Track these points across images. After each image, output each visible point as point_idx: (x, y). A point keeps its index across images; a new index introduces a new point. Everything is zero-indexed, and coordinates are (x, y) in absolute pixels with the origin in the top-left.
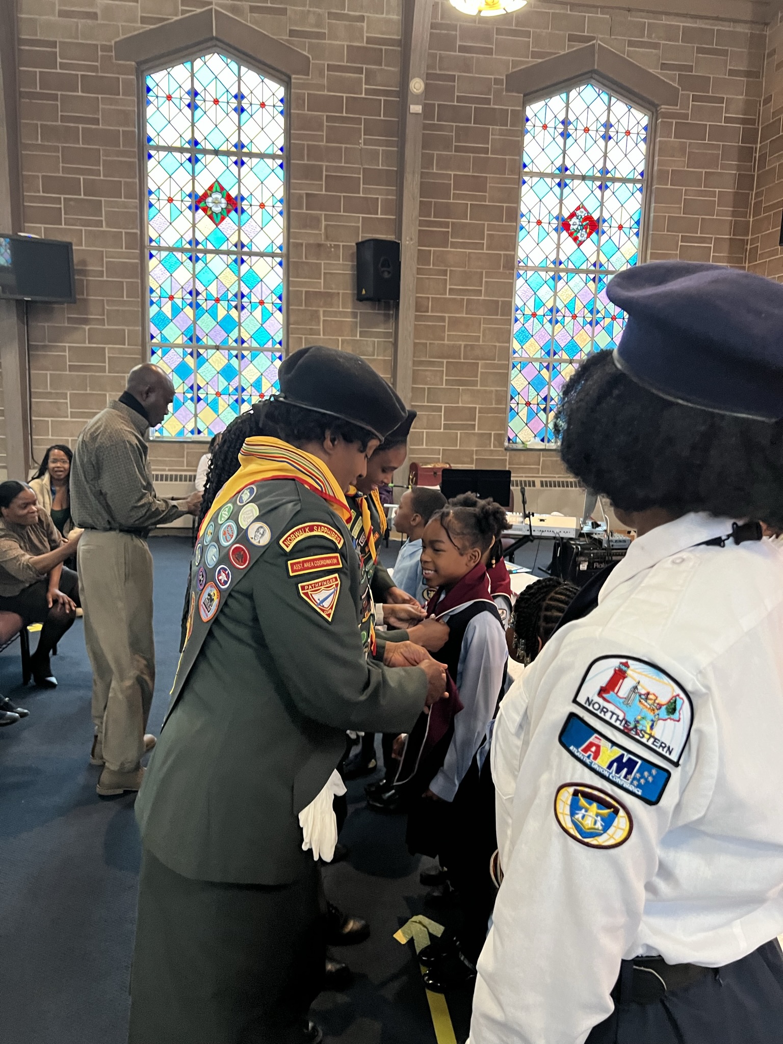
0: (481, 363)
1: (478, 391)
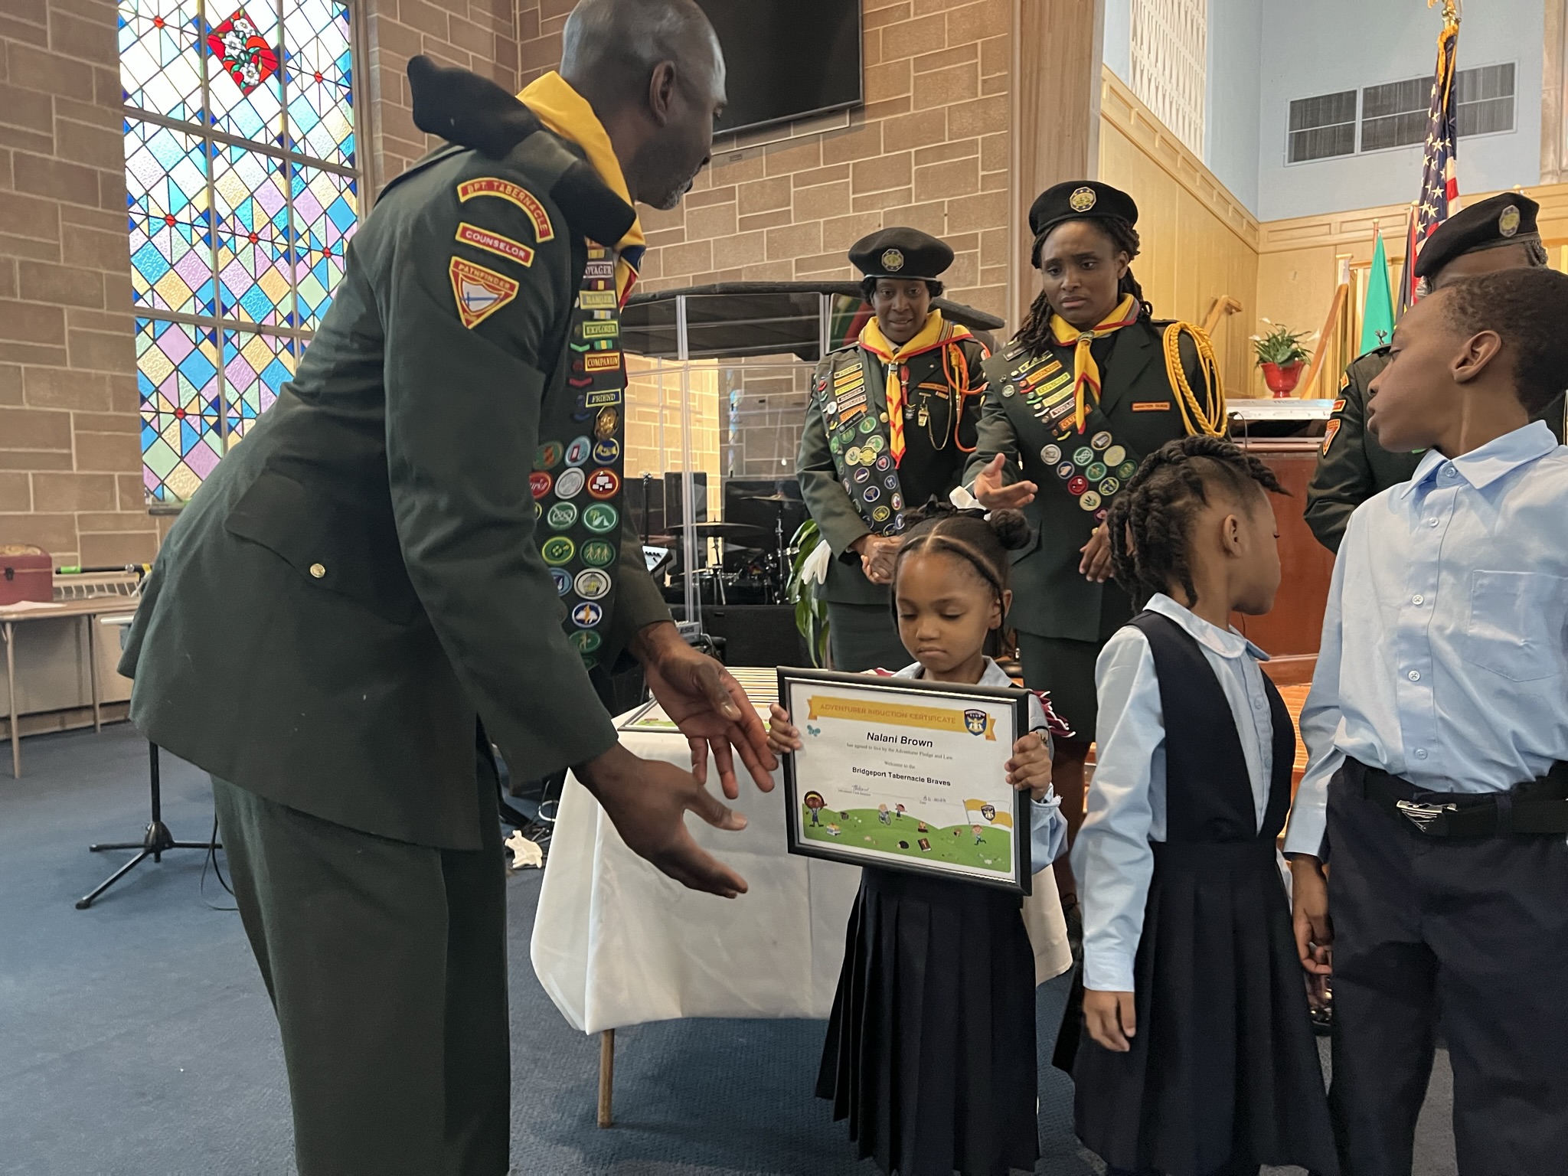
0: (67, 310)
1: (69, 376)
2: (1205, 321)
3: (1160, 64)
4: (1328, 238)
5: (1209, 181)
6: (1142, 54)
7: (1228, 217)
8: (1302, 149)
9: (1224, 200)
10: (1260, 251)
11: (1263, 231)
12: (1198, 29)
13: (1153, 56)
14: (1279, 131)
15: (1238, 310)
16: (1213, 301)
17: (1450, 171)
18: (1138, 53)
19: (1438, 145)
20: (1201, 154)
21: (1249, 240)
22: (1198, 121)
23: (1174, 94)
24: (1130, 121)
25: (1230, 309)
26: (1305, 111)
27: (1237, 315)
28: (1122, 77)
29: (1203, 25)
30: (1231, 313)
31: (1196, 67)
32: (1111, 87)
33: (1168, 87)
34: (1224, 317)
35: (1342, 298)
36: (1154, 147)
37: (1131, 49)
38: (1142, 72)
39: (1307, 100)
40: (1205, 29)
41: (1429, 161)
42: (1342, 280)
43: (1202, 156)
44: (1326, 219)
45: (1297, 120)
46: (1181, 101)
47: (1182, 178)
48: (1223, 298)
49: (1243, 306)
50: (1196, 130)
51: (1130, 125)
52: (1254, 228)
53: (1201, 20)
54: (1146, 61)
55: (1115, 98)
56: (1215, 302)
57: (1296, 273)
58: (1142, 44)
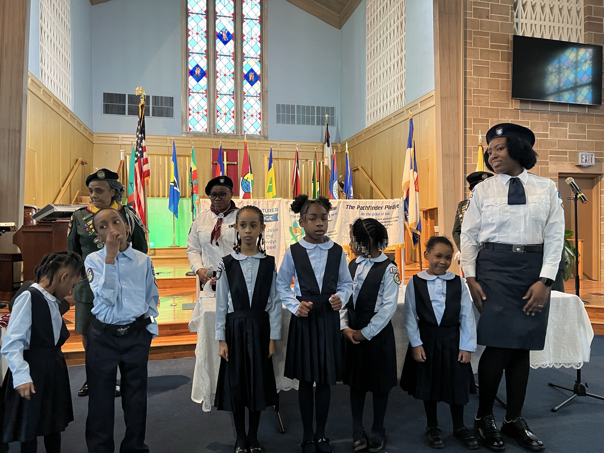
2: (73, 167)
3: (52, 72)
4: (118, 142)
5: (73, 117)
6: (45, 68)
7: (81, 130)
8: (108, 110)
9: (80, 124)
10: (94, 143)
11: (95, 135)
12: (67, 62)
13: (49, 69)
14: (100, 103)
15: (86, 164)
16: (76, 160)
17: (144, 143)
18: (43, 68)
19: (140, 136)
20: (70, 106)
21: (90, 138)
22: (68, 94)
23: (58, 84)
24: (40, 92)
25: (83, 163)
26: (108, 97)
27: (85, 165)
28: (37, 76)
29: (70, 61)
30: (84, 164)
31: (67, 75)
32: (32, 80)
33: (56, 81)
34: (81, 165)
35: (122, 165)
36: (51, 103)
37: (40, 66)
38: (45, 75)
39: (109, 93)
40: (70, 62)
41: (138, 139)
42: (122, 158)
43: (70, 107)
44: (117, 136)
45: (106, 99)
46: (61, 87)
47: (63, 115)
48: (80, 159)
49: (88, 162)
50: (67, 97)
51: (41, 94)
52: (91, 134)
53: (68, 59)
54: (46, 71)
55: (33, 83)
56: (77, 160)
57: (107, 152)
58: (45, 64)
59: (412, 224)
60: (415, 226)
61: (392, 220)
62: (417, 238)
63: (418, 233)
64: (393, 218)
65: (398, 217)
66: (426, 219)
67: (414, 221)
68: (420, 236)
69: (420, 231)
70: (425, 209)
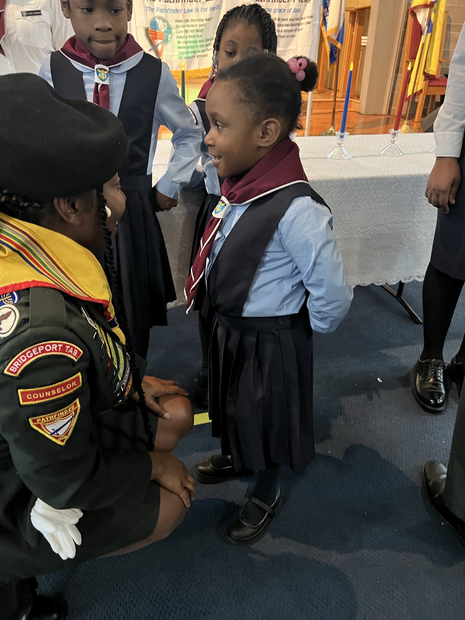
59: (331, 30)
60: (335, 34)
61: (302, 21)
62: (336, 53)
63: (339, 45)
64: (304, 18)
65: (312, 17)
66: (353, 25)
67: (335, 25)
68: (339, 50)
69: (342, 43)
70: (352, 7)
